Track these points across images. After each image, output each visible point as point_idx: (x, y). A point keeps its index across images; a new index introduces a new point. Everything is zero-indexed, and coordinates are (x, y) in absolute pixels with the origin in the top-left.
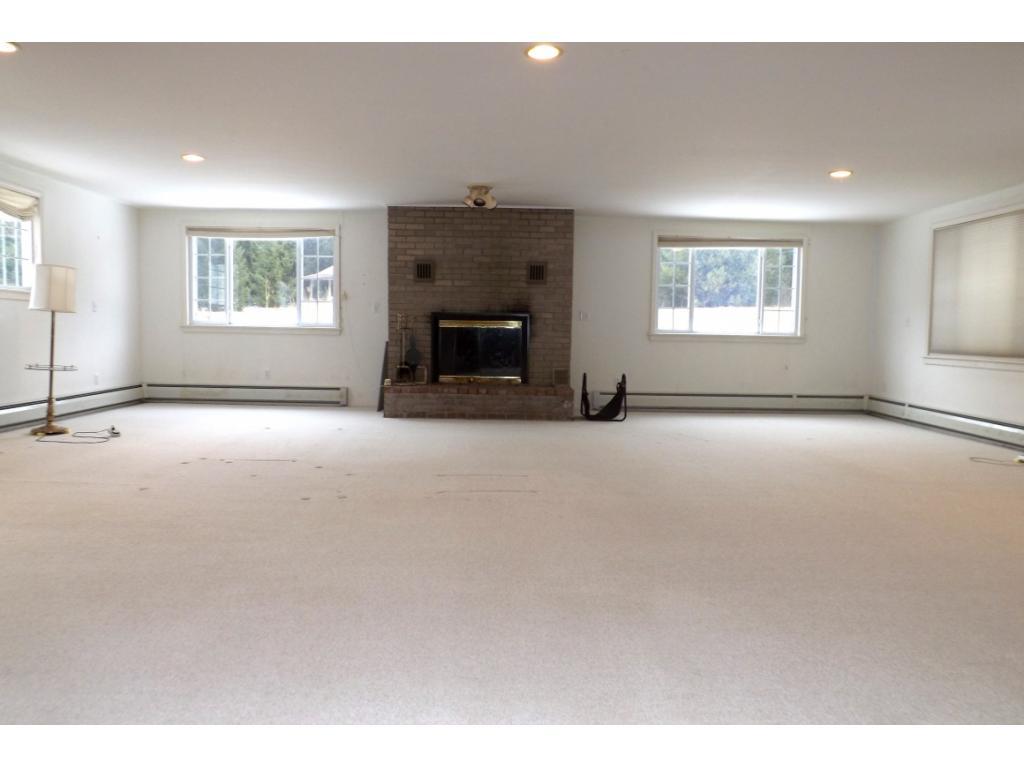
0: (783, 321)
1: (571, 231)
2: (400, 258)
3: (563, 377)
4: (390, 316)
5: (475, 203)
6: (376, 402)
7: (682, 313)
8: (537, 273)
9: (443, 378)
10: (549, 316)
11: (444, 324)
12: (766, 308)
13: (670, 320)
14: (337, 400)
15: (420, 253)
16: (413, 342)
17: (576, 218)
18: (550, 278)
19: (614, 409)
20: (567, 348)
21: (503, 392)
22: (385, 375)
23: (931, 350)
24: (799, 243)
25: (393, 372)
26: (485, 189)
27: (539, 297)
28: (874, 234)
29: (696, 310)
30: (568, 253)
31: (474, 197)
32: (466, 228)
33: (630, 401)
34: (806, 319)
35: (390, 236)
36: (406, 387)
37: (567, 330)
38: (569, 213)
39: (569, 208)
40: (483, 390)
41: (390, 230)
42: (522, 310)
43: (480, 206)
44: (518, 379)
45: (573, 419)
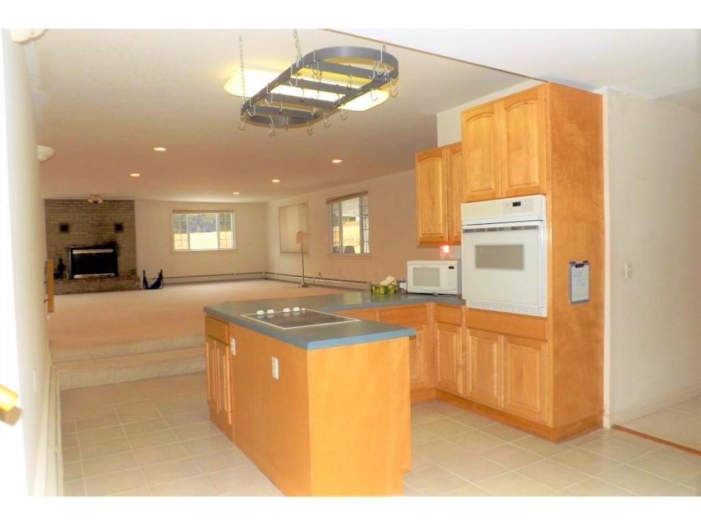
1: (133, 210)
2: (51, 223)
3: (134, 272)
4: (48, 249)
5: (93, 201)
8: (119, 227)
9: (76, 276)
10: (126, 246)
11: (76, 252)
13: (180, 245)
15: (61, 220)
17: (136, 203)
18: (125, 230)
20: (135, 259)
21: (107, 280)
23: (281, 253)
26: (97, 196)
27: (120, 238)
30: (133, 219)
31: (94, 198)
32: (89, 209)
33: (164, 281)
35: (46, 212)
37: (134, 252)
38: (132, 202)
39: (132, 199)
40: (98, 280)
41: (46, 209)
42: (112, 244)
43: (96, 202)
44: (113, 274)
45: (140, 289)
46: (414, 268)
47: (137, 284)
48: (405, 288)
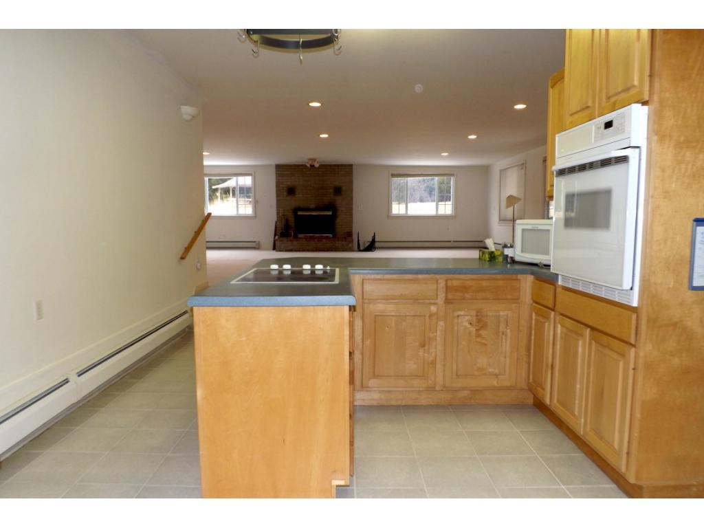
0: (446, 208)
1: (352, 174)
2: (281, 186)
3: (350, 234)
4: (277, 210)
5: (311, 165)
6: (272, 246)
7: (403, 206)
8: (338, 191)
9: (300, 236)
10: (343, 209)
11: (300, 213)
12: (440, 203)
13: (397, 209)
14: (256, 246)
15: (289, 183)
16: (287, 220)
17: (354, 167)
18: (343, 193)
19: (371, 247)
20: (351, 222)
21: (324, 240)
22: (275, 235)
23: (500, 220)
24: (453, 175)
25: (278, 233)
26: (314, 160)
27: (339, 201)
28: (486, 170)
29: (409, 205)
30: (351, 182)
31: (310, 163)
32: (308, 172)
34: (456, 207)
35: (276, 177)
36: (285, 239)
37: (351, 215)
38: (351, 166)
39: (351, 163)
40: (316, 240)
41: (276, 174)
42: (332, 207)
43: (312, 166)
44: (331, 235)
45: (353, 251)
46: (523, 230)
47: (350, 245)
48: (510, 255)
